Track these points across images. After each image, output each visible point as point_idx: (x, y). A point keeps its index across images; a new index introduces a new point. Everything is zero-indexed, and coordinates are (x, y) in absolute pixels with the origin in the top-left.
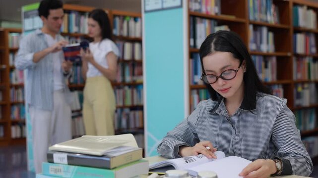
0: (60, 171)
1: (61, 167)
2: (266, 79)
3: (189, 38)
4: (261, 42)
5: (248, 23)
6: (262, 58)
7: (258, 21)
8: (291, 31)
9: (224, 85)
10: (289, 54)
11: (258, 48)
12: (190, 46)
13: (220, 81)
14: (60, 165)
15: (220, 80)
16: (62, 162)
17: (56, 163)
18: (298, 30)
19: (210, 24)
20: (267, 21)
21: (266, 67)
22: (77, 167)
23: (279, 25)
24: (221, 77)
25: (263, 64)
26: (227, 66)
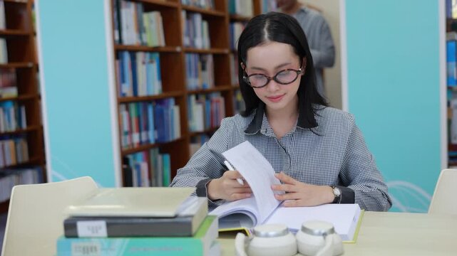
0: (93, 249)
1: (95, 243)
2: (204, 86)
3: (114, 29)
4: (195, 36)
5: (180, 8)
6: (197, 56)
7: (191, 6)
8: (227, 21)
9: (277, 90)
10: (226, 51)
11: (193, 42)
12: (114, 41)
13: (273, 85)
14: (93, 240)
15: (273, 83)
16: (95, 235)
17: (83, 238)
18: (234, 19)
19: (136, 9)
20: (200, 6)
21: (204, 68)
22: (128, 240)
23: (214, 12)
24: (275, 78)
25: (199, 65)
26: (286, 64)
